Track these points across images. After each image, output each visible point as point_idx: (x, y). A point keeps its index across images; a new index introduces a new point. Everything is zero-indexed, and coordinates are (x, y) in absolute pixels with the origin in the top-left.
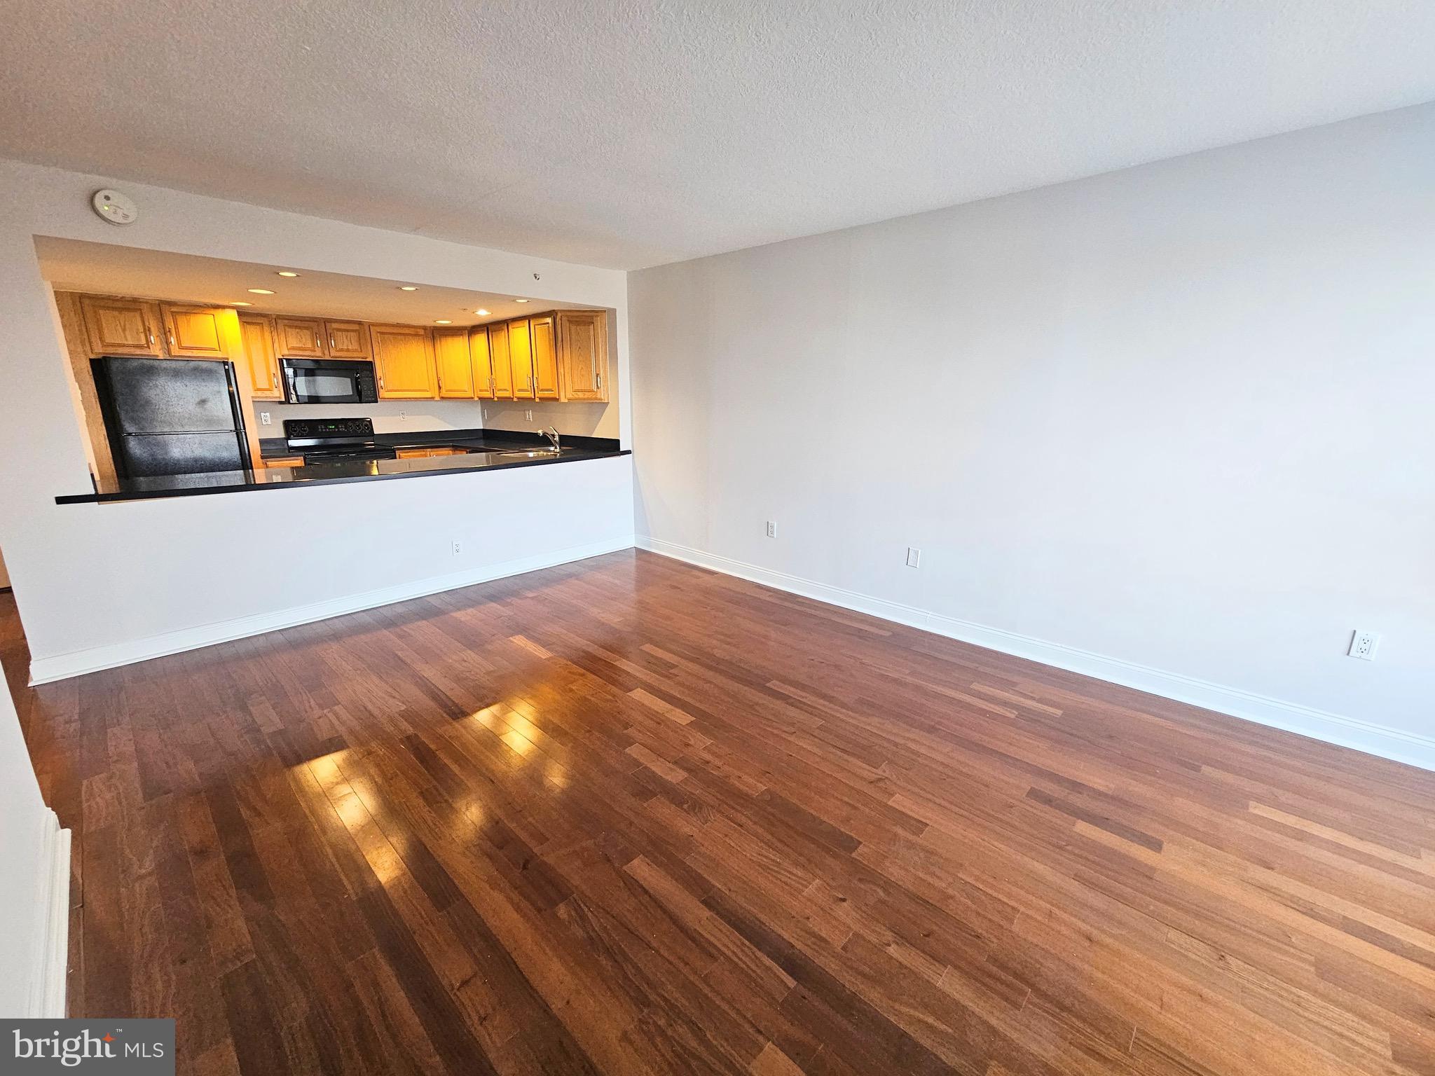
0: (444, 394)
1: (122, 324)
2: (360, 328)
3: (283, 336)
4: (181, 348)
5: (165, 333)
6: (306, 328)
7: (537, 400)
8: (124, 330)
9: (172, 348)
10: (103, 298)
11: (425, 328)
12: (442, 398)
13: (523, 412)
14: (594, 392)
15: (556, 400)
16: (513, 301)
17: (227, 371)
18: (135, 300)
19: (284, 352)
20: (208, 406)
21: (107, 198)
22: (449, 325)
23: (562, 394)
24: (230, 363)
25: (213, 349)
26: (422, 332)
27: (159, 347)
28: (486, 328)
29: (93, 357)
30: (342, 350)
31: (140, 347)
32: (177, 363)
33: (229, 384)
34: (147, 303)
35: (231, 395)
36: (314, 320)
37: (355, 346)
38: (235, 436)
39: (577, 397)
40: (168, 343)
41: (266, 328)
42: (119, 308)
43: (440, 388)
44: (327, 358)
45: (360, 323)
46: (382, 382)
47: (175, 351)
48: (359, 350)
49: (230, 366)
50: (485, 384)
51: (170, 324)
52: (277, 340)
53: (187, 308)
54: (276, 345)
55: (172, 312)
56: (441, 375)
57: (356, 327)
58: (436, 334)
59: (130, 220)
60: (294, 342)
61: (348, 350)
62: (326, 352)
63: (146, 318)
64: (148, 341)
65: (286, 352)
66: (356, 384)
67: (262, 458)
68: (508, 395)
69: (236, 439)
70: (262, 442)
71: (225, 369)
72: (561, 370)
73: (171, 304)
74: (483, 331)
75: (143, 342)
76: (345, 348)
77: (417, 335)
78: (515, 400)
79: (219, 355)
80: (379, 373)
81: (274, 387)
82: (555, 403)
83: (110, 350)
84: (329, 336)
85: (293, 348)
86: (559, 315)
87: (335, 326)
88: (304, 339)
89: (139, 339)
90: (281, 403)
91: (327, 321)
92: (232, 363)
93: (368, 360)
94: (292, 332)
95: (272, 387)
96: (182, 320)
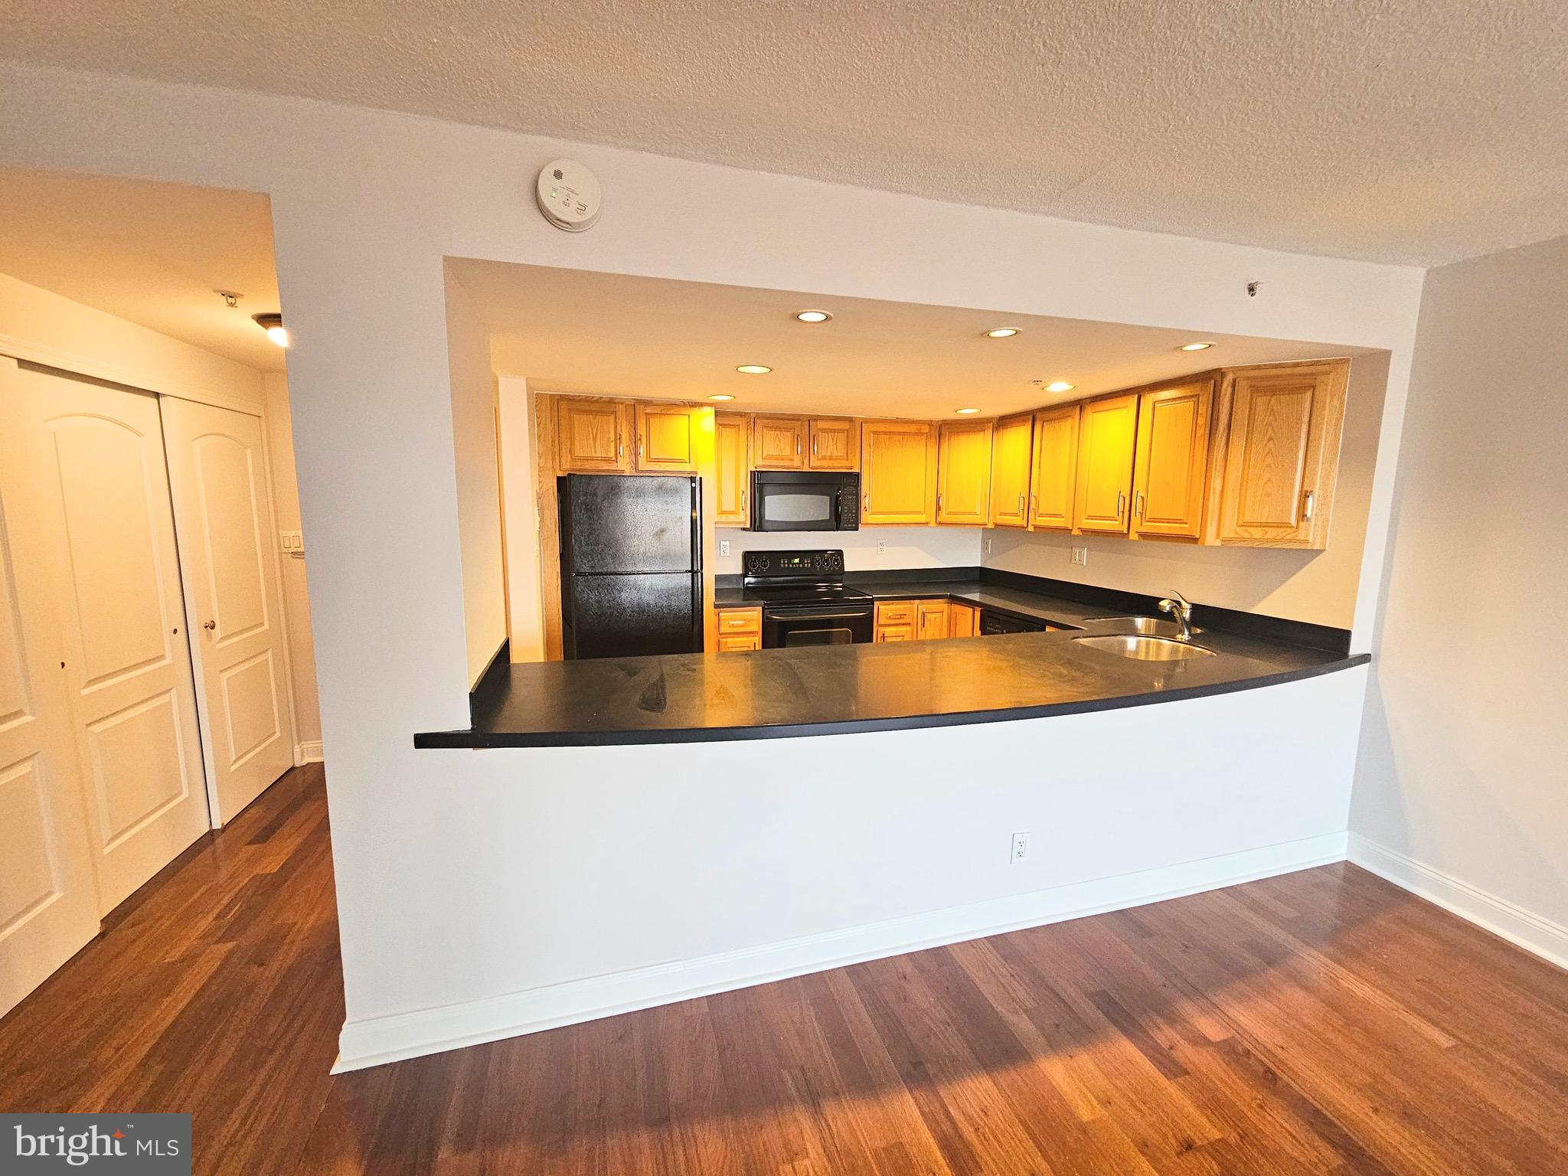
0: (944, 517)
1: (594, 432)
2: (850, 427)
3: (759, 443)
4: (650, 460)
5: (636, 440)
6: (788, 429)
7: (1133, 536)
8: (595, 440)
9: (640, 461)
10: (580, 401)
11: (930, 423)
12: (940, 523)
13: (1069, 550)
14: (1288, 526)
15: (1193, 540)
16: (1176, 349)
17: (693, 490)
18: (611, 401)
19: (758, 463)
20: (667, 536)
21: (558, 175)
22: (975, 417)
23: (1211, 529)
24: (698, 479)
25: (682, 461)
26: (926, 429)
27: (627, 459)
28: (1031, 417)
29: (560, 474)
30: (824, 458)
31: (607, 460)
32: (642, 479)
33: (693, 507)
34: (622, 403)
35: (693, 521)
36: (796, 418)
37: (840, 452)
38: (690, 578)
39: (1246, 535)
40: (637, 454)
41: (743, 431)
42: (594, 411)
43: (938, 508)
44: (806, 469)
45: (850, 420)
46: (867, 501)
47: (643, 465)
48: (845, 457)
49: (698, 482)
50: (1014, 504)
51: (642, 430)
52: (752, 448)
53: (662, 408)
54: (751, 452)
55: (646, 413)
56: (943, 491)
57: (845, 425)
58: (944, 430)
59: (589, 214)
60: (770, 449)
61: (831, 458)
62: (806, 462)
63: (619, 422)
64: (617, 453)
65: (760, 462)
66: (836, 505)
67: (715, 608)
68: (1062, 525)
69: (691, 581)
70: (719, 579)
71: (692, 487)
72: (1216, 484)
73: (647, 403)
74: (1024, 421)
75: (612, 454)
76: (828, 457)
77: (918, 434)
78: (1076, 532)
79: (686, 468)
80: (865, 488)
81: (741, 509)
82: (1191, 547)
83: (578, 465)
84: (811, 439)
85: (769, 457)
86: (1230, 377)
87: (821, 424)
88: (782, 444)
89: (607, 451)
90: (744, 529)
91: (812, 419)
92: (701, 478)
93: (853, 471)
94: (770, 435)
95: (738, 509)
96: (655, 422)
